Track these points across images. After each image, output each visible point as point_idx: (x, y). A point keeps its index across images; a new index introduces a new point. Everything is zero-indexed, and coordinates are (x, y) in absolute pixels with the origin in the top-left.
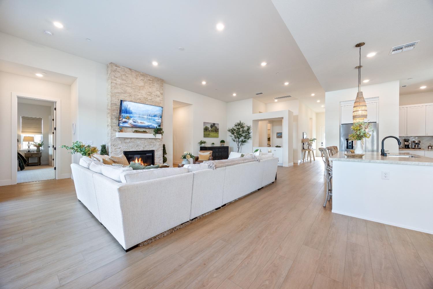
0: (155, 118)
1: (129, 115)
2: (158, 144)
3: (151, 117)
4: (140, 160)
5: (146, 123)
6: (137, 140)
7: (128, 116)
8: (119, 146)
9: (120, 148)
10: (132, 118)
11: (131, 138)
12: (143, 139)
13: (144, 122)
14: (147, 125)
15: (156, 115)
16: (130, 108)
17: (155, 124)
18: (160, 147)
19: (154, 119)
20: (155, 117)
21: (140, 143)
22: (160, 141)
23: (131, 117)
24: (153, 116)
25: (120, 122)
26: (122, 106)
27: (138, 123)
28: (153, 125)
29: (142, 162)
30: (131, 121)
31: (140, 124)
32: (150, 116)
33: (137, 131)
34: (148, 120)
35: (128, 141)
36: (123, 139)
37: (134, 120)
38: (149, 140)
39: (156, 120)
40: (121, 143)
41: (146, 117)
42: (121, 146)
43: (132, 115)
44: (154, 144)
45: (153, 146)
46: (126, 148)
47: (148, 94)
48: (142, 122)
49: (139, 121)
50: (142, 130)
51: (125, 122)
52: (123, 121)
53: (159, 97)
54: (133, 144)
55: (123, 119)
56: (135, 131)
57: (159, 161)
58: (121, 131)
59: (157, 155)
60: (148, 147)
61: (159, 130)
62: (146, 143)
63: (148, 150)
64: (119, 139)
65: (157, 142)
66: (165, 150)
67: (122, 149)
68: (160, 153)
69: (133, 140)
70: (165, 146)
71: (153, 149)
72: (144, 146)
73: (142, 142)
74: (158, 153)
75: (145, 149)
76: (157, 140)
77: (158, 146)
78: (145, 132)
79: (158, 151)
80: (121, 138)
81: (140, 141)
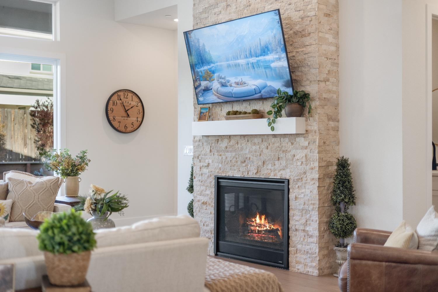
0: (266, 57)
1: (209, 67)
2: (300, 154)
3: (253, 60)
5: (251, 83)
6: (243, 143)
7: (206, 72)
8: (207, 161)
9: (208, 165)
10: (216, 75)
11: (230, 137)
12: (256, 140)
13: (245, 79)
14: (254, 87)
15: (267, 47)
16: (204, 45)
17: (273, 79)
18: (308, 167)
19: (265, 61)
20: (267, 54)
21: (250, 152)
22: (306, 144)
23: (214, 72)
24: (259, 52)
25: (198, 90)
26: (191, 45)
27: (231, 86)
28: (269, 83)
30: (215, 85)
31: (236, 90)
32: (251, 56)
33: (236, 113)
34: (252, 70)
35: (224, 144)
36: (214, 139)
37: (220, 80)
38: (273, 140)
39: (275, 65)
40: (211, 151)
41: (243, 61)
42: (210, 162)
43: (212, 65)
44: (289, 155)
45: (284, 163)
46: (220, 166)
48: (239, 79)
50: (248, 108)
51: (207, 90)
52: (203, 88)
54: (234, 154)
55: (201, 82)
56: (229, 113)
57: (306, 224)
58: (201, 117)
59: (296, 198)
60: (270, 167)
61: (289, 99)
62: (265, 151)
63: (272, 176)
64: (206, 141)
65: (297, 149)
66: (351, 187)
67: (211, 168)
68: (308, 192)
69: (233, 142)
70: (348, 165)
71: (285, 174)
72: (260, 163)
73: (254, 147)
74: (301, 191)
75: (262, 175)
76: (298, 139)
77: (299, 163)
78: (258, 114)
79: (299, 184)
80: (210, 138)
81: (249, 144)
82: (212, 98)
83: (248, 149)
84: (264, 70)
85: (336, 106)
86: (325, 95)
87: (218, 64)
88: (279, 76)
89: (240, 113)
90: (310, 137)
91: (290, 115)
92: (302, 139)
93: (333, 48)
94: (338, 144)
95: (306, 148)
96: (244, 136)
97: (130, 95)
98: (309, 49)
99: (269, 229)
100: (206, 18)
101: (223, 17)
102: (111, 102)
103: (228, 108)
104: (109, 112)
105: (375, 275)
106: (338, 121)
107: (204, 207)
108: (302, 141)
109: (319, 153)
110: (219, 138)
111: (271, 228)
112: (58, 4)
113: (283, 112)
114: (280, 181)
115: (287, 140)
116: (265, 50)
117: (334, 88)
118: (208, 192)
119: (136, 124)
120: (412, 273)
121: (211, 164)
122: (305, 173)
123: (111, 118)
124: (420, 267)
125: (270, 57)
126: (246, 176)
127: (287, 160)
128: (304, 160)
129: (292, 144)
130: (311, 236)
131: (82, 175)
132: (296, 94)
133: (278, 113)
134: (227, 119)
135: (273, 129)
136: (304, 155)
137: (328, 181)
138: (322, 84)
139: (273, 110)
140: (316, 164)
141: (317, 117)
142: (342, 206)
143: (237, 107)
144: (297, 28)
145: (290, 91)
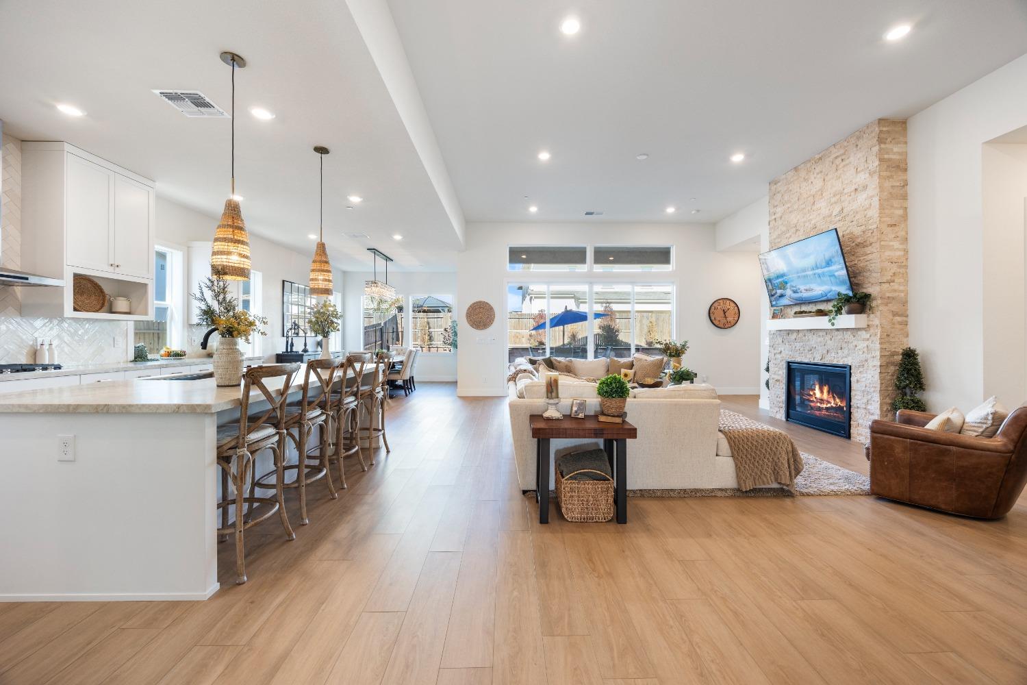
0: (831, 268)
2: (862, 345)
3: (819, 271)
4: (826, 389)
5: (818, 290)
6: (810, 336)
7: (781, 283)
8: (780, 349)
9: (781, 352)
10: (788, 285)
11: (798, 331)
12: (821, 334)
13: (812, 286)
14: (820, 292)
15: (831, 261)
17: (835, 285)
18: (869, 356)
19: (830, 271)
20: (831, 265)
21: (816, 342)
22: (868, 336)
23: (786, 283)
24: (824, 264)
25: (772, 297)
27: (801, 292)
28: (833, 288)
29: (831, 396)
30: (789, 292)
31: (805, 295)
32: (817, 268)
33: (801, 312)
34: (818, 279)
35: (794, 336)
36: (785, 332)
37: (792, 288)
38: (836, 333)
39: (836, 274)
40: (783, 342)
41: (810, 273)
42: (782, 349)
43: (785, 278)
44: (851, 346)
45: (846, 351)
46: (790, 353)
47: (833, 200)
48: (807, 287)
49: (802, 288)
50: (813, 308)
51: (782, 296)
52: (777, 296)
53: (865, 187)
54: (802, 344)
55: (775, 291)
56: (796, 313)
57: (867, 403)
58: (774, 316)
59: (858, 381)
60: (833, 355)
61: (848, 300)
62: (829, 342)
63: (835, 362)
64: (779, 334)
65: (858, 340)
66: (919, 373)
67: (783, 354)
68: (870, 376)
69: (801, 335)
70: (917, 355)
71: (847, 361)
72: (825, 352)
73: (819, 339)
74: (862, 376)
75: (827, 361)
76: (859, 333)
77: (861, 353)
78: (821, 313)
79: (861, 369)
80: (782, 332)
81: (815, 337)
82: (785, 301)
83: (814, 340)
84: (828, 278)
85: (905, 303)
86: (888, 295)
87: (790, 276)
88: (842, 283)
89: (806, 312)
90: (872, 331)
91: (850, 312)
92: (864, 332)
93: (902, 253)
94: (907, 336)
95: (868, 340)
96: (811, 330)
97: (728, 302)
98: (870, 257)
99: (834, 406)
100: (779, 242)
101: (791, 240)
102: (713, 308)
103: (797, 309)
104: (711, 315)
105: (898, 449)
106: (907, 316)
107: (778, 383)
108: (864, 334)
109: (881, 343)
110: (789, 332)
111: (837, 404)
112: (674, 247)
113: (843, 311)
114: (844, 367)
115: (849, 333)
116: (829, 263)
117: (902, 288)
118: (780, 372)
119: (733, 322)
120: (944, 453)
121: (783, 351)
122: (866, 361)
123: (713, 318)
124: (954, 448)
125: (833, 268)
126: (812, 361)
127: (849, 349)
128: (865, 350)
129: (854, 336)
130: (873, 414)
131: (683, 357)
132: (855, 296)
133: (839, 311)
134: (794, 317)
135: (833, 324)
136: (865, 345)
137: (892, 369)
138: (885, 286)
139: (833, 309)
140: (878, 353)
141: (878, 314)
142: (908, 391)
143: (804, 308)
144: (859, 240)
145: (851, 294)
